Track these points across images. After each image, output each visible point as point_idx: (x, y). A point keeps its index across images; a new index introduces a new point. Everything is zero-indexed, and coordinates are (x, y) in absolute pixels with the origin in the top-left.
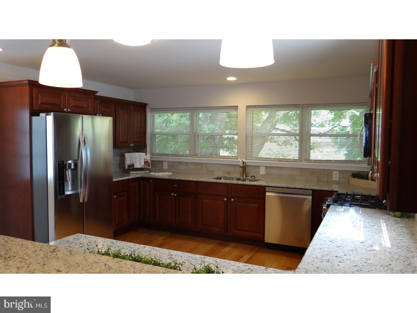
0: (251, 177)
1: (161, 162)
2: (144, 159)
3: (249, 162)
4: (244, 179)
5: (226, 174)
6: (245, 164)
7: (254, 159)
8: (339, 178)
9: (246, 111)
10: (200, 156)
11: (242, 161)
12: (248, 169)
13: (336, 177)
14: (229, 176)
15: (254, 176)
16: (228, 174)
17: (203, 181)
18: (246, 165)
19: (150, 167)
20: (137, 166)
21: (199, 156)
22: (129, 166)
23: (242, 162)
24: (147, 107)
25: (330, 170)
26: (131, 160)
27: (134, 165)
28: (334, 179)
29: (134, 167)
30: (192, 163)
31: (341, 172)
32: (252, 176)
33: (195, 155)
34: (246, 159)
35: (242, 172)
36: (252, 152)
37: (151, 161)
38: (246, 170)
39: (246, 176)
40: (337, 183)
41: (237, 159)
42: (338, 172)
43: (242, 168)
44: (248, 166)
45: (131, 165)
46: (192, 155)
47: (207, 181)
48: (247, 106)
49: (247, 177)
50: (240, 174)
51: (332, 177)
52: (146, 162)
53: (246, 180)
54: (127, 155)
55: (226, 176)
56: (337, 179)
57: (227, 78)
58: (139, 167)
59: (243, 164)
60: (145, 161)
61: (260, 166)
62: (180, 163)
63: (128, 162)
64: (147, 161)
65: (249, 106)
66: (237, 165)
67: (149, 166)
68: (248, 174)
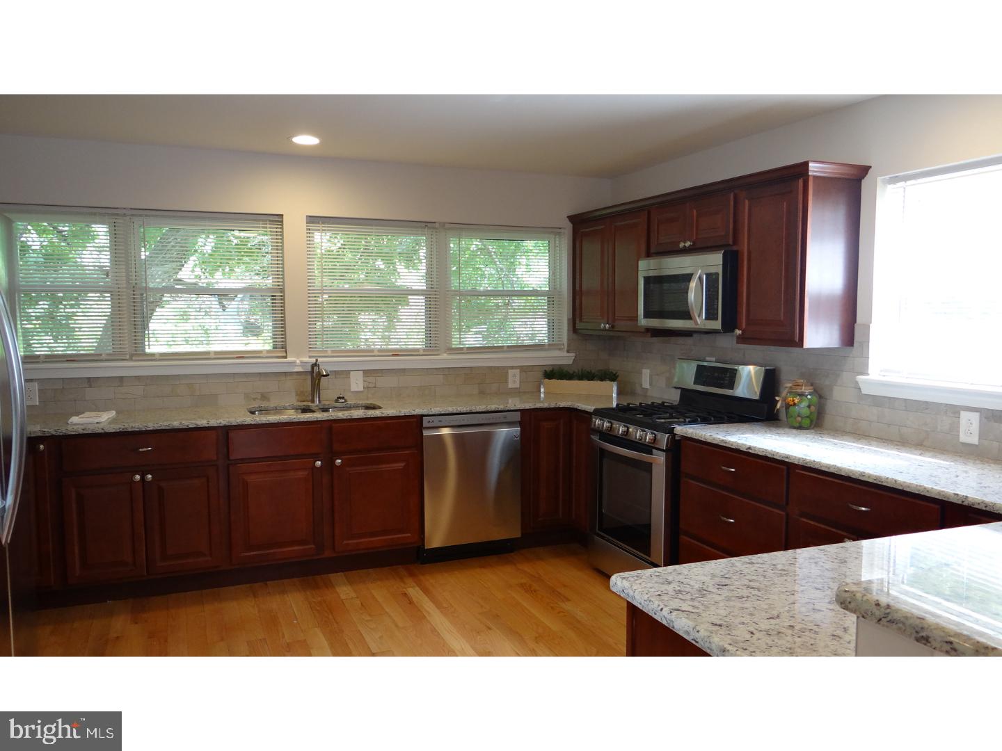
5: (255, 399)
7: (329, 353)
8: (520, 382)
13: (514, 381)
16: (261, 400)
25: (504, 368)
28: (510, 385)
31: (523, 369)
32: (339, 398)
34: (310, 357)
40: (516, 392)
41: (286, 357)
42: (518, 370)
48: (309, 218)
51: (507, 382)
56: (517, 385)
57: (294, 136)
61: (348, 372)
66: (285, 374)
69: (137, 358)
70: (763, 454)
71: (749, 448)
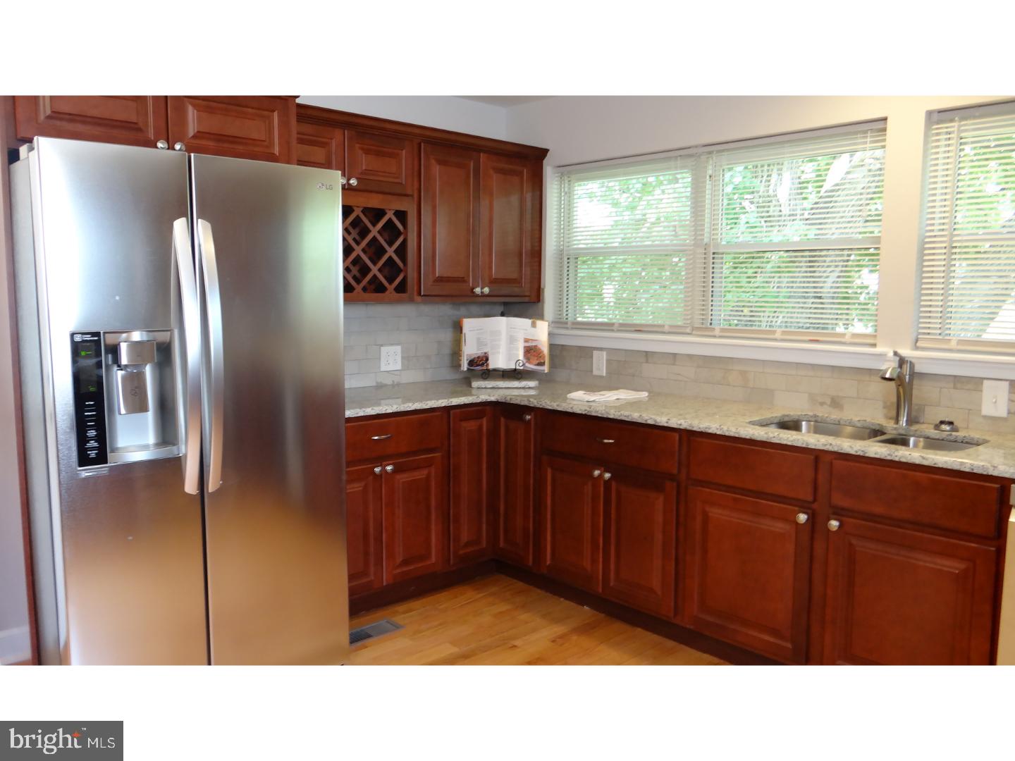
0: (937, 427)
1: (586, 353)
2: (526, 341)
3: (925, 358)
4: (903, 432)
5: (822, 404)
6: (906, 369)
9: (926, 135)
10: (723, 330)
11: (896, 354)
12: (921, 392)
14: (833, 417)
15: (951, 423)
16: (830, 406)
17: (710, 431)
18: (913, 374)
19: (546, 369)
20: (499, 361)
21: (717, 333)
22: (471, 363)
23: (898, 359)
24: (545, 162)
26: (480, 343)
27: (487, 359)
29: (487, 365)
30: (690, 356)
32: (942, 422)
33: (705, 328)
34: (917, 348)
35: (895, 400)
36: (945, 316)
37: (552, 347)
38: (915, 392)
39: (910, 422)
41: (874, 345)
43: (892, 384)
44: (922, 375)
45: (478, 357)
46: (693, 329)
47: (727, 434)
48: (930, 114)
49: (917, 422)
50: (884, 408)
52: (531, 351)
53: (912, 440)
54: (469, 325)
55: (824, 412)
58: (505, 368)
59: (901, 366)
60: (527, 344)
61: (980, 380)
62: (647, 354)
63: (470, 349)
64: (536, 346)
65: (940, 112)
66: (870, 371)
67: (542, 364)
68: (921, 409)
69: (699, 333)
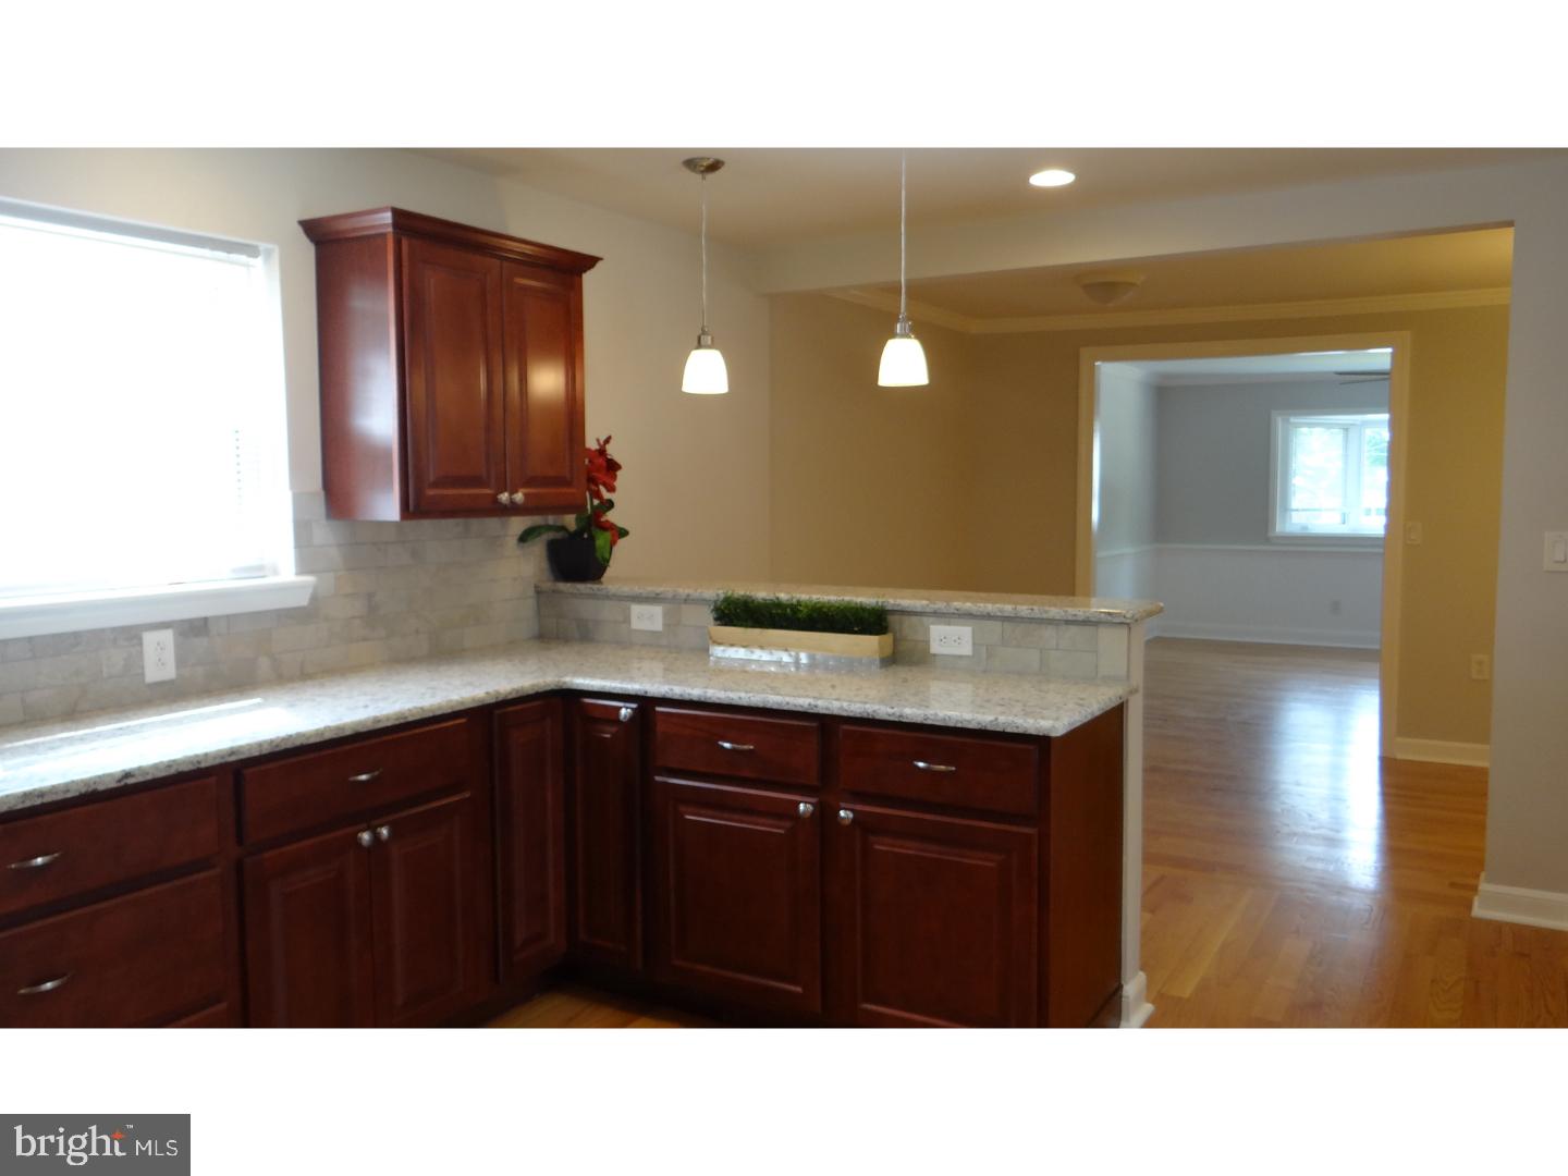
70: (172, 771)
71: (127, 775)
